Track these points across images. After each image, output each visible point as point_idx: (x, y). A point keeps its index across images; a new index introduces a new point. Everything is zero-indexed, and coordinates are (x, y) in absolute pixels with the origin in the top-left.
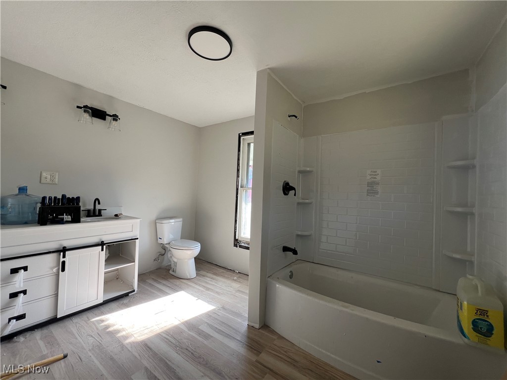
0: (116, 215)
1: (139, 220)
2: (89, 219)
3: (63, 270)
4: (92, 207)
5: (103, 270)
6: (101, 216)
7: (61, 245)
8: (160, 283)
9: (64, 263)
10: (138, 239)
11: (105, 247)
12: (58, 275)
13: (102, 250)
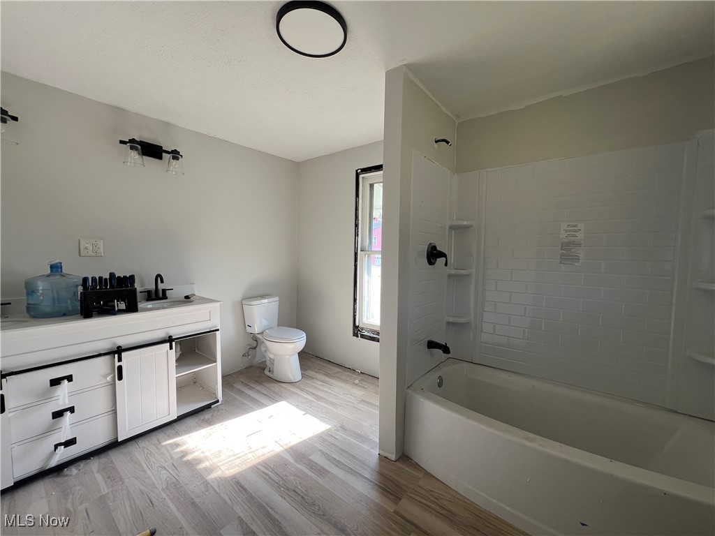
0: (187, 297)
1: (218, 304)
2: (150, 305)
3: (120, 378)
4: (152, 287)
5: (174, 375)
6: (166, 298)
7: (114, 344)
8: (251, 388)
9: (120, 368)
10: (218, 330)
11: (174, 343)
12: (114, 385)
13: (171, 348)
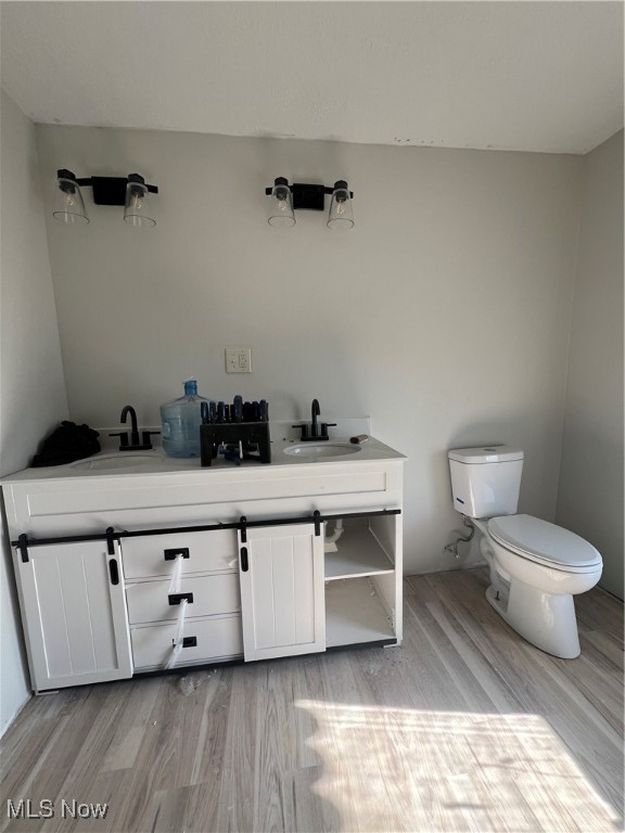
0: (355, 440)
3: (245, 568)
5: (322, 579)
6: (327, 439)
7: (238, 512)
9: (244, 551)
10: (399, 512)
11: (322, 525)
13: (318, 533)
